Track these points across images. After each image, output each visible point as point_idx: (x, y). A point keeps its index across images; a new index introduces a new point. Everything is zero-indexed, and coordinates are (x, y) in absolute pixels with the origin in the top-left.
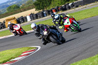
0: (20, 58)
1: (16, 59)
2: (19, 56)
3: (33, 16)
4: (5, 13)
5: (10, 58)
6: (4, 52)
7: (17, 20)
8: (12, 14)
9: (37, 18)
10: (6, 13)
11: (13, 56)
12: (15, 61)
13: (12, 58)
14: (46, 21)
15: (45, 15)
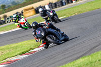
0: (40, 48)
1: (35, 50)
2: (38, 47)
3: (52, 5)
5: (29, 49)
7: (35, 9)
8: (30, 4)
9: (56, 7)
10: (24, 3)
12: (34, 52)
13: (31, 49)
14: (65, 10)
15: (64, 4)
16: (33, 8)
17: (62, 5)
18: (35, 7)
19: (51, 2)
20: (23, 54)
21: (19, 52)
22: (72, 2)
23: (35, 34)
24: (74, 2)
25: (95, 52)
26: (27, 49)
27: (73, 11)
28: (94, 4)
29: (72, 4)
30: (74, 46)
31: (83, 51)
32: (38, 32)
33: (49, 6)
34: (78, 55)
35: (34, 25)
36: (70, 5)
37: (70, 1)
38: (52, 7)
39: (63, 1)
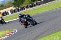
16: (1, 13)
19: (12, 9)
24: (26, 9)
28: (37, 10)
31: (31, 39)
36: (23, 11)
37: (23, 9)
38: (13, 12)
39: (19, 9)
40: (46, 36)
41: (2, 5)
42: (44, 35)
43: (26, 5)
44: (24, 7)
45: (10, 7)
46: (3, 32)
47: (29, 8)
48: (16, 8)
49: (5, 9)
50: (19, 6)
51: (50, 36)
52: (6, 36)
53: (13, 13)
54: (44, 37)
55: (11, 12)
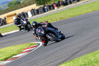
1: (18, 56)
2: (21, 53)
3: (34, 12)
4: (5, 9)
6: (5, 49)
7: (18, 16)
8: (13, 10)
9: (38, 14)
11: (14, 53)
13: (13, 55)
14: (47, 16)
15: (46, 10)
16: (15, 14)
17: (45, 11)
18: (17, 14)
19: (33, 8)
20: (6, 59)
21: (2, 58)
22: (54, 8)
23: (35, 33)
24: (56, 8)
25: (76, 57)
26: (10, 55)
27: (55, 17)
29: (54, 10)
30: (56, 52)
31: (65, 57)
32: (38, 31)
33: (31, 12)
34: (60, 61)
35: (34, 24)
36: (52, 11)
37: (52, 8)
38: (34, 13)
39: (46, 7)
40: (88, 53)
41: (17, 2)
42: (85, 50)
43: (57, 2)
44: (53, 5)
45: (30, 4)
46: (19, 45)
47: (61, 6)
48: (40, 6)
49: (22, 7)
50: (44, 4)
51: (95, 52)
52: (23, 52)
53: (35, 15)
54: (85, 54)
55: (32, 14)
